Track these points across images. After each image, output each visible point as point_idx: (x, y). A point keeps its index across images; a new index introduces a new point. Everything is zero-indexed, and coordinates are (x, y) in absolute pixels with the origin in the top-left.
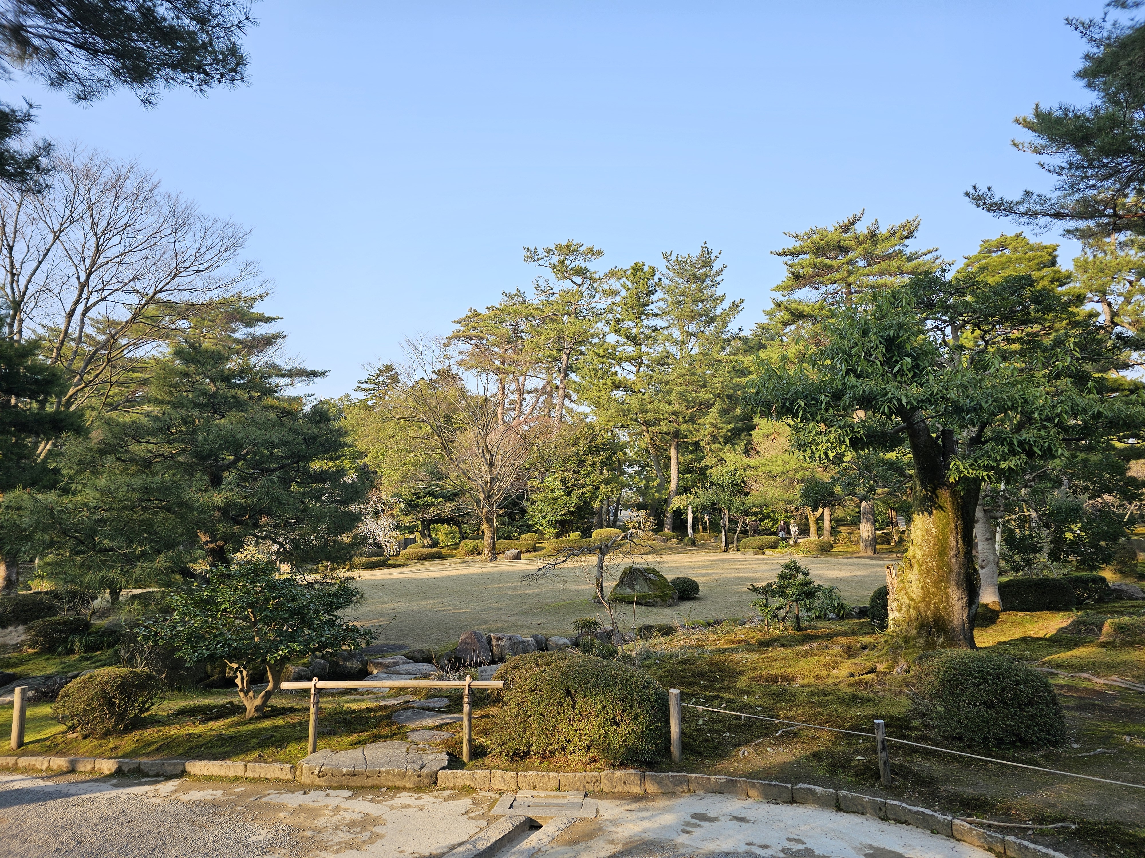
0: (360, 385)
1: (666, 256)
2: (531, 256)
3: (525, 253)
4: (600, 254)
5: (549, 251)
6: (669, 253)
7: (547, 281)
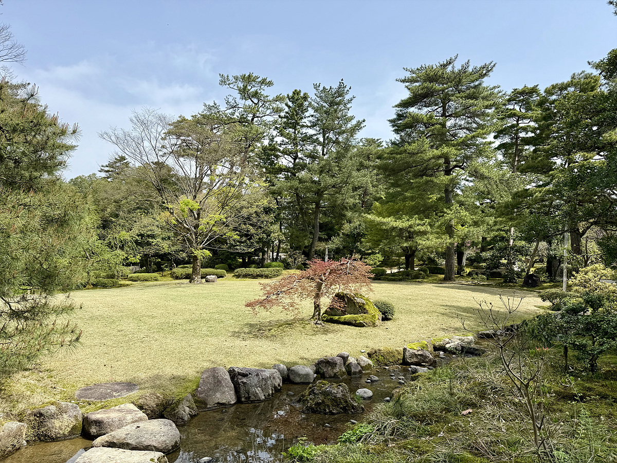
0: (103, 168)
1: (316, 87)
2: (224, 81)
3: (220, 79)
4: (270, 84)
5: (236, 78)
6: (318, 85)
7: (234, 99)
